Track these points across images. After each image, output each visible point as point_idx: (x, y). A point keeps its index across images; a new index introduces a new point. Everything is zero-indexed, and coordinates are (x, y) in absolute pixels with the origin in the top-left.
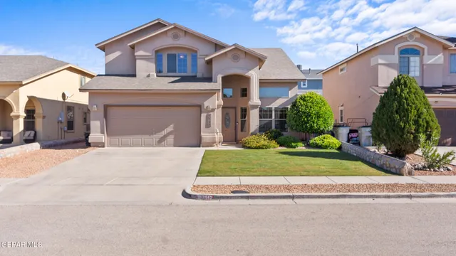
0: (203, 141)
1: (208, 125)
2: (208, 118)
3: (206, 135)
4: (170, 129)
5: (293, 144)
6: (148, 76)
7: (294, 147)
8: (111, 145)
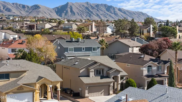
0: (110, 94)
2: (111, 88)
4: (103, 90)
6: (93, 76)
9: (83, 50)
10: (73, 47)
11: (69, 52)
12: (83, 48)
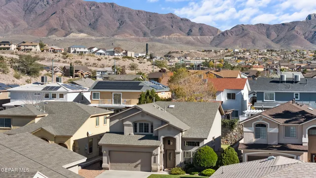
0: (152, 169)
1: (155, 162)
2: (155, 158)
3: (154, 167)
4: (140, 161)
5: (193, 173)
6: (130, 134)
7: (193, 174)
8: (111, 169)
9: (297, 97)
10: (274, 92)
11: (264, 100)
12: (297, 94)
